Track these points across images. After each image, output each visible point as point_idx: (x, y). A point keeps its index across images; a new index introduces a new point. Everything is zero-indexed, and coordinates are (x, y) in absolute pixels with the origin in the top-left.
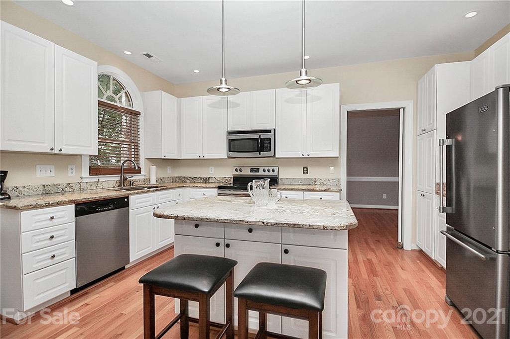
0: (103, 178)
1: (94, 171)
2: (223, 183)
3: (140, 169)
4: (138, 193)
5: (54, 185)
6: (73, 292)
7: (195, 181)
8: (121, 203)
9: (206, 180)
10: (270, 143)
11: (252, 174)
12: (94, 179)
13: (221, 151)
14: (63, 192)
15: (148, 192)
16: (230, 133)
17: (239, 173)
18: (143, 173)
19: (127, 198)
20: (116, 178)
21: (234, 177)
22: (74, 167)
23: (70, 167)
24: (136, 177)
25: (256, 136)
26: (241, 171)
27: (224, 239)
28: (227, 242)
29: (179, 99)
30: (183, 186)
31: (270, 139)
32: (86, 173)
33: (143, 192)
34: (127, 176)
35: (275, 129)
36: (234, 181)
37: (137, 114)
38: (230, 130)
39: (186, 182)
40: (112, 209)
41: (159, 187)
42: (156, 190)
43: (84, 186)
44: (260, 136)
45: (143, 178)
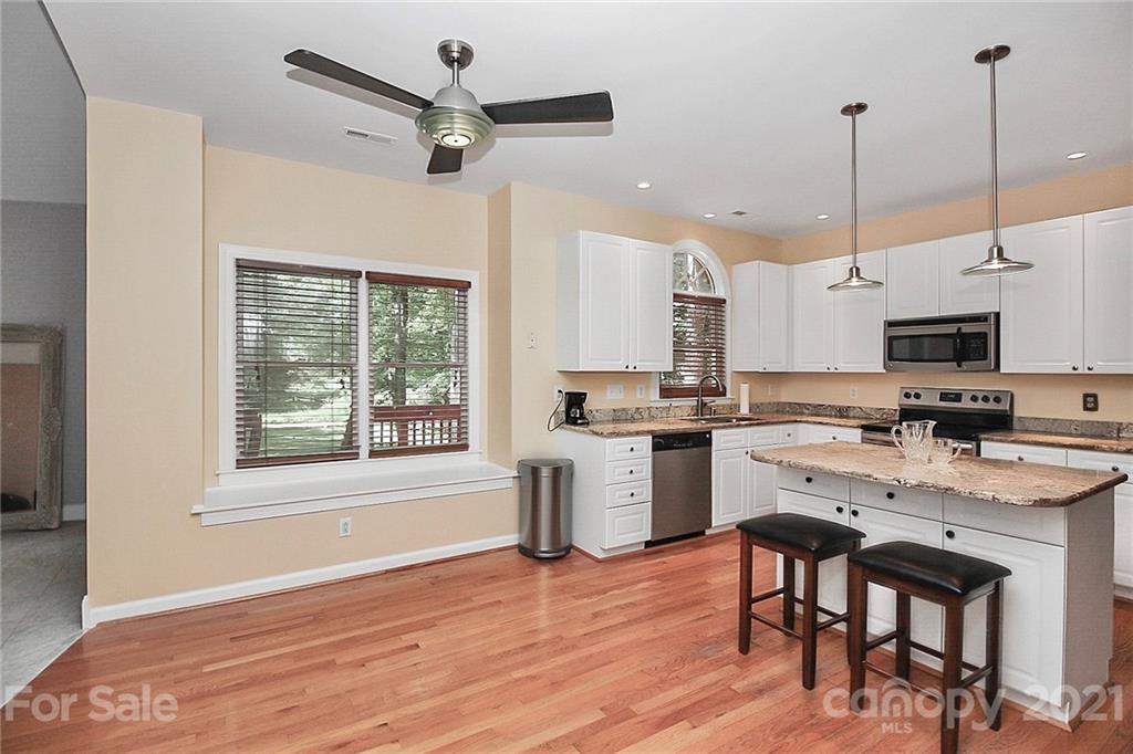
0: (676, 402)
1: (666, 392)
2: (877, 419)
3: (725, 388)
4: (724, 427)
5: (624, 410)
6: (648, 544)
7: (818, 411)
8: (702, 440)
9: (842, 413)
10: (985, 343)
11: (943, 404)
12: (666, 403)
13: (872, 358)
14: (633, 420)
15: (739, 426)
16: (890, 324)
17: (913, 401)
18: (729, 395)
19: (710, 433)
20: (692, 402)
21: (901, 409)
22: (643, 386)
23: (638, 386)
24: (719, 401)
25: (951, 329)
26: (917, 396)
27: (850, 503)
28: (854, 507)
29: (790, 267)
30: (796, 421)
31: (986, 334)
32: (655, 394)
33: (731, 427)
34: (707, 399)
35: (998, 315)
36: (901, 416)
37: (719, 303)
38: (892, 318)
39: (802, 414)
40: (692, 447)
41: (755, 420)
42: (751, 425)
43: (653, 412)
44: (959, 329)
45: (729, 402)
